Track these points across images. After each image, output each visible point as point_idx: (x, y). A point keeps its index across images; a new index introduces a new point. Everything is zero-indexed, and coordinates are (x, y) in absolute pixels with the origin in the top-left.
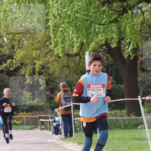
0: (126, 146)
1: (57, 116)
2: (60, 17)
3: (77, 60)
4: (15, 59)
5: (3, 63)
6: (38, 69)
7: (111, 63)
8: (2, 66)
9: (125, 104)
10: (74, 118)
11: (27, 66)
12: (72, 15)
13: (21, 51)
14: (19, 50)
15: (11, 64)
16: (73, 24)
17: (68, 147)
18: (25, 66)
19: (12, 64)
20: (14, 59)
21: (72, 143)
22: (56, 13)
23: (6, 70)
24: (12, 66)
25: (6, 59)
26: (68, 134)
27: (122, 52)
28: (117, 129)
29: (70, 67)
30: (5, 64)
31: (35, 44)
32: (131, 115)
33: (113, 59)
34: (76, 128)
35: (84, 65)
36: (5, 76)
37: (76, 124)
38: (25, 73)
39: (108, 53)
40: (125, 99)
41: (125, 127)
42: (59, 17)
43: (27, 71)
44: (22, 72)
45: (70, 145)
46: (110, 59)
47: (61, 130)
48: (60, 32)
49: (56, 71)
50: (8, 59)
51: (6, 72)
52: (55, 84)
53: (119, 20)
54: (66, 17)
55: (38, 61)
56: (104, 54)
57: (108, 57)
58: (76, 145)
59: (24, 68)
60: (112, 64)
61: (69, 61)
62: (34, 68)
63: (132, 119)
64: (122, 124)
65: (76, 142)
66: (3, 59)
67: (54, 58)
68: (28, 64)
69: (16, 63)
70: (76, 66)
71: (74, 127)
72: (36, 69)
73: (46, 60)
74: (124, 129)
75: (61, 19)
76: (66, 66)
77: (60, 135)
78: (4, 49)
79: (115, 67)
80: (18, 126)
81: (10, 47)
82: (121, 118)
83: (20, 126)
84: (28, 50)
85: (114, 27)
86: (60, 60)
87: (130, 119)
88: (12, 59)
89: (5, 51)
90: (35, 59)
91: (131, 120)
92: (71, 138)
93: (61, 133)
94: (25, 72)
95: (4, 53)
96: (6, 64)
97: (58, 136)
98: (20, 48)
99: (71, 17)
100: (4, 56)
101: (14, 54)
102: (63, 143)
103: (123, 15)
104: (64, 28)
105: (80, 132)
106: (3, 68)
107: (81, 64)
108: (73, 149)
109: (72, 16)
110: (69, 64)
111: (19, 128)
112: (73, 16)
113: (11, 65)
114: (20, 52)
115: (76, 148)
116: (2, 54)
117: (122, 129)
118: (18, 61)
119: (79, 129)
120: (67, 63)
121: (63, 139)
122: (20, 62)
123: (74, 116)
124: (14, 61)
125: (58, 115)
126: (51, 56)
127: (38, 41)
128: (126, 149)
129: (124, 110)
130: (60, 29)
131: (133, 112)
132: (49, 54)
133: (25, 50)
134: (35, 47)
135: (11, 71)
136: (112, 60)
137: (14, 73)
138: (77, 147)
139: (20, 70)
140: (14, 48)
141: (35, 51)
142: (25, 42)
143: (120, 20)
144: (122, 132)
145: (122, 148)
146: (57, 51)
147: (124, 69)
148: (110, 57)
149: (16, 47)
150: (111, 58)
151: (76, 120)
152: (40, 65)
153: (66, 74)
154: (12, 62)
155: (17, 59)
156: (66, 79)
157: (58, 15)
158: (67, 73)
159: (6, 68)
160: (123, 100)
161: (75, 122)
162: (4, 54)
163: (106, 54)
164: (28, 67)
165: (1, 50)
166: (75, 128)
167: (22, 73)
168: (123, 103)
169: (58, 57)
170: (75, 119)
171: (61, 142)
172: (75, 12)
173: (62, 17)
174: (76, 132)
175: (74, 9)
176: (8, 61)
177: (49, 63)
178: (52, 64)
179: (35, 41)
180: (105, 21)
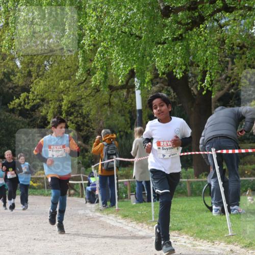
0: (193, 221)
1: (93, 177)
2: (100, 31)
3: (124, 95)
4: (33, 93)
5: (15, 98)
6: (66, 108)
7: (173, 100)
8: (13, 103)
9: (192, 160)
10: (117, 179)
11: (50, 102)
12: (117, 29)
13: (41, 81)
14: (38, 79)
15: (26, 99)
16: (118, 41)
17: (108, 221)
18: (48, 102)
19: (29, 99)
20: (31, 92)
21: (114, 215)
22: (94, 25)
23: (19, 108)
24: (28, 103)
25: (19, 93)
26: (109, 203)
27: (190, 83)
28: (180, 196)
29: (113, 106)
30: (17, 100)
31: (62, 71)
32: (201, 175)
33: (177, 94)
34: (121, 194)
35: (133, 103)
36: (17, 117)
37: (121, 189)
38: (47, 113)
39: (169, 85)
40: (193, 153)
41: (192, 193)
42: (97, 32)
43: (51, 111)
44: (42, 112)
45: (111, 218)
46: (172, 94)
47: (98, 197)
48: (100, 53)
49: (92, 111)
50: (23, 93)
51: (18, 112)
52: (91, 129)
53: (185, 37)
54: (108, 32)
55: (66, 96)
56: (164, 86)
57: (169, 91)
58: (120, 219)
59: (45, 105)
60: (174, 102)
61: (112, 96)
62: (60, 106)
63: (202, 181)
64: (188, 189)
65: (120, 214)
66: (14, 92)
67: (89, 91)
68: (51, 101)
69: (35, 98)
70: (121, 103)
71: (118, 193)
72: (63, 107)
73: (78, 94)
74: (191, 196)
75: (101, 34)
76: (107, 104)
77: (97, 204)
78: (17, 77)
79: (180, 105)
80: (35, 190)
81: (26, 74)
82: (186, 180)
83: (39, 190)
84: (52, 80)
85: (178, 47)
86: (98, 94)
87: (200, 181)
88: (28, 91)
89: (19, 81)
90: (62, 92)
91: (201, 183)
92: (113, 209)
93: (98, 202)
94: (47, 111)
95: (16, 83)
96: (19, 99)
97: (93, 205)
98: (40, 76)
99: (115, 31)
100: (16, 87)
101: (31, 85)
102: (100, 215)
103: (191, 29)
104: (105, 47)
105: (126, 200)
106: (14, 105)
107: (129, 101)
108: (114, 225)
109: (117, 31)
110: (112, 101)
111: (37, 193)
112: (119, 31)
113: (26, 102)
114: (39, 82)
115: (120, 223)
116: (14, 85)
117: (187, 196)
118: (37, 95)
119: (124, 196)
120: (109, 100)
121: (101, 210)
122: (39, 97)
123: (117, 176)
124: (31, 96)
125: (94, 175)
126: (86, 88)
127: (67, 66)
128: (193, 226)
129: (192, 168)
130: (99, 50)
131: (204, 172)
132: (82, 85)
133: (47, 80)
134: (61, 75)
135: (27, 110)
136: (174, 96)
137: (31, 112)
138: (121, 221)
139: (39, 108)
140: (32, 77)
141: (63, 81)
142: (47, 67)
143: (187, 37)
144: (188, 200)
145: (187, 224)
146: (95, 81)
147: (192, 109)
148: (172, 91)
149: (33, 75)
150: (174, 93)
151: (120, 183)
152: (70, 101)
153: (107, 115)
154: (28, 97)
155: (36, 92)
156: (108, 122)
157: (97, 28)
158: (109, 114)
159: (19, 105)
160: (189, 153)
161: (119, 185)
162: (16, 85)
163: (166, 87)
164: (52, 104)
165: (13, 79)
166: (118, 195)
167: (42, 114)
168: (189, 159)
169: (96, 91)
170: (119, 181)
171: (98, 214)
172: (122, 25)
173: (102, 32)
174: (120, 200)
175: (120, 20)
176: (22, 95)
177: (82, 99)
178: (87, 101)
179: (62, 66)
180: (166, 39)
